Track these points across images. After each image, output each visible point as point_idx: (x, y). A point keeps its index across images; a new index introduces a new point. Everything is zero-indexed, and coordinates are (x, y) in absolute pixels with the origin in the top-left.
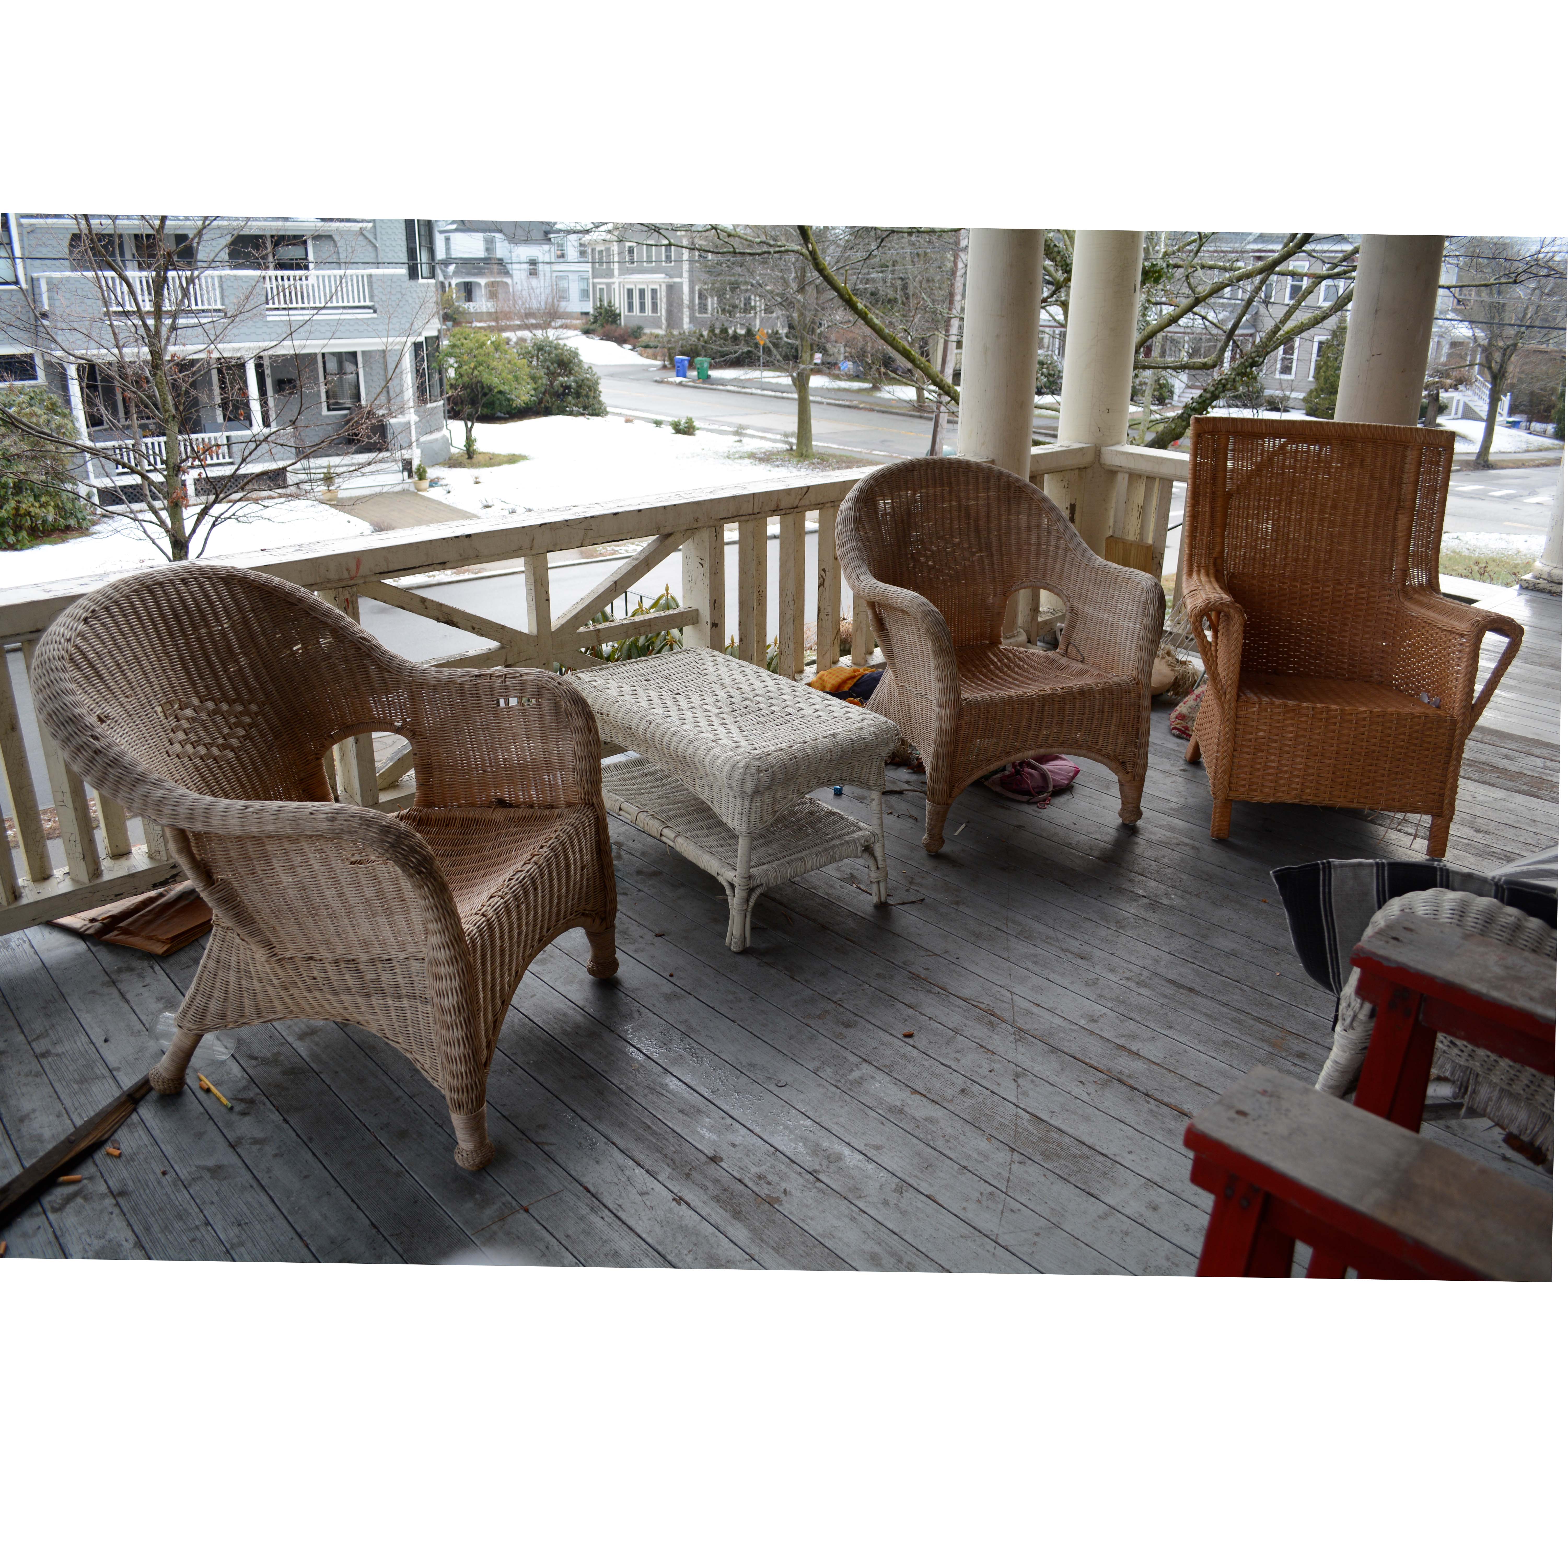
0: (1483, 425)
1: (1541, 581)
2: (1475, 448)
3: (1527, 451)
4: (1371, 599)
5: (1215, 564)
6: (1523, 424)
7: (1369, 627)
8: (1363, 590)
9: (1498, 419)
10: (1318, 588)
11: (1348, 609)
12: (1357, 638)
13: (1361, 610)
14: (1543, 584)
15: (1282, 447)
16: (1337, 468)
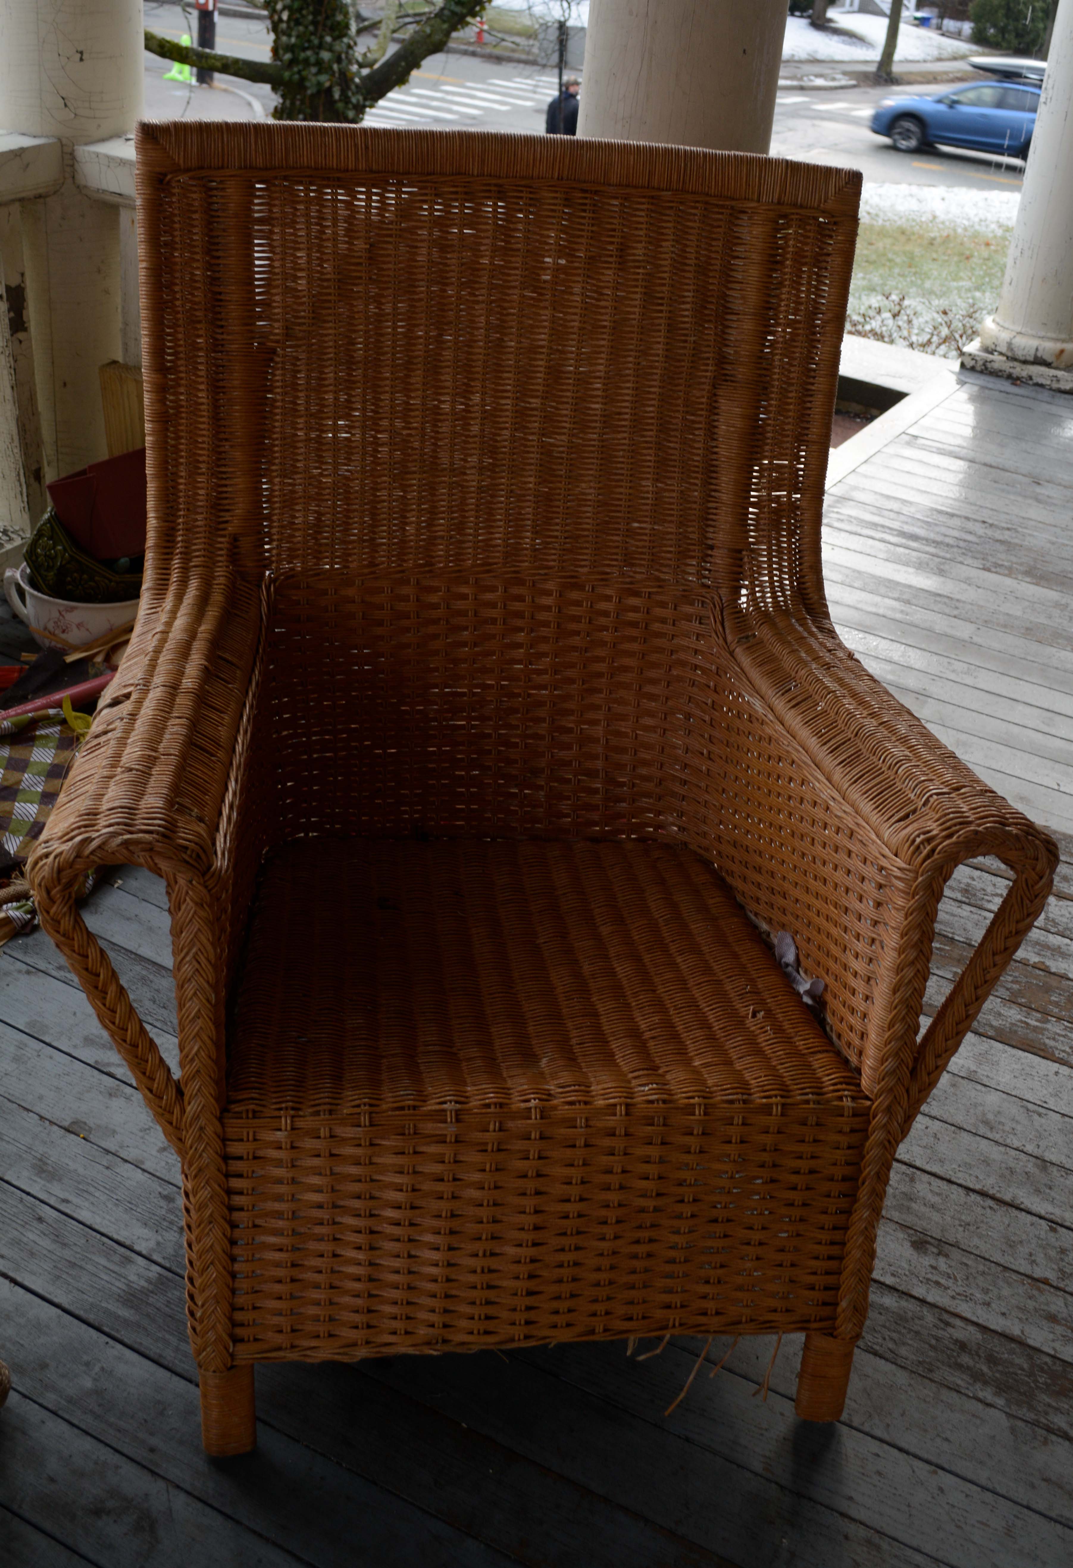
0: (885, 22)
1: (996, 357)
2: (876, 55)
3: (939, 60)
4: (656, 626)
5: (234, 557)
6: (934, 21)
7: (652, 697)
8: (633, 601)
9: (905, 14)
10: (520, 598)
11: (600, 652)
12: (624, 727)
13: (631, 654)
14: (998, 362)
15: (405, 211)
16: (558, 269)
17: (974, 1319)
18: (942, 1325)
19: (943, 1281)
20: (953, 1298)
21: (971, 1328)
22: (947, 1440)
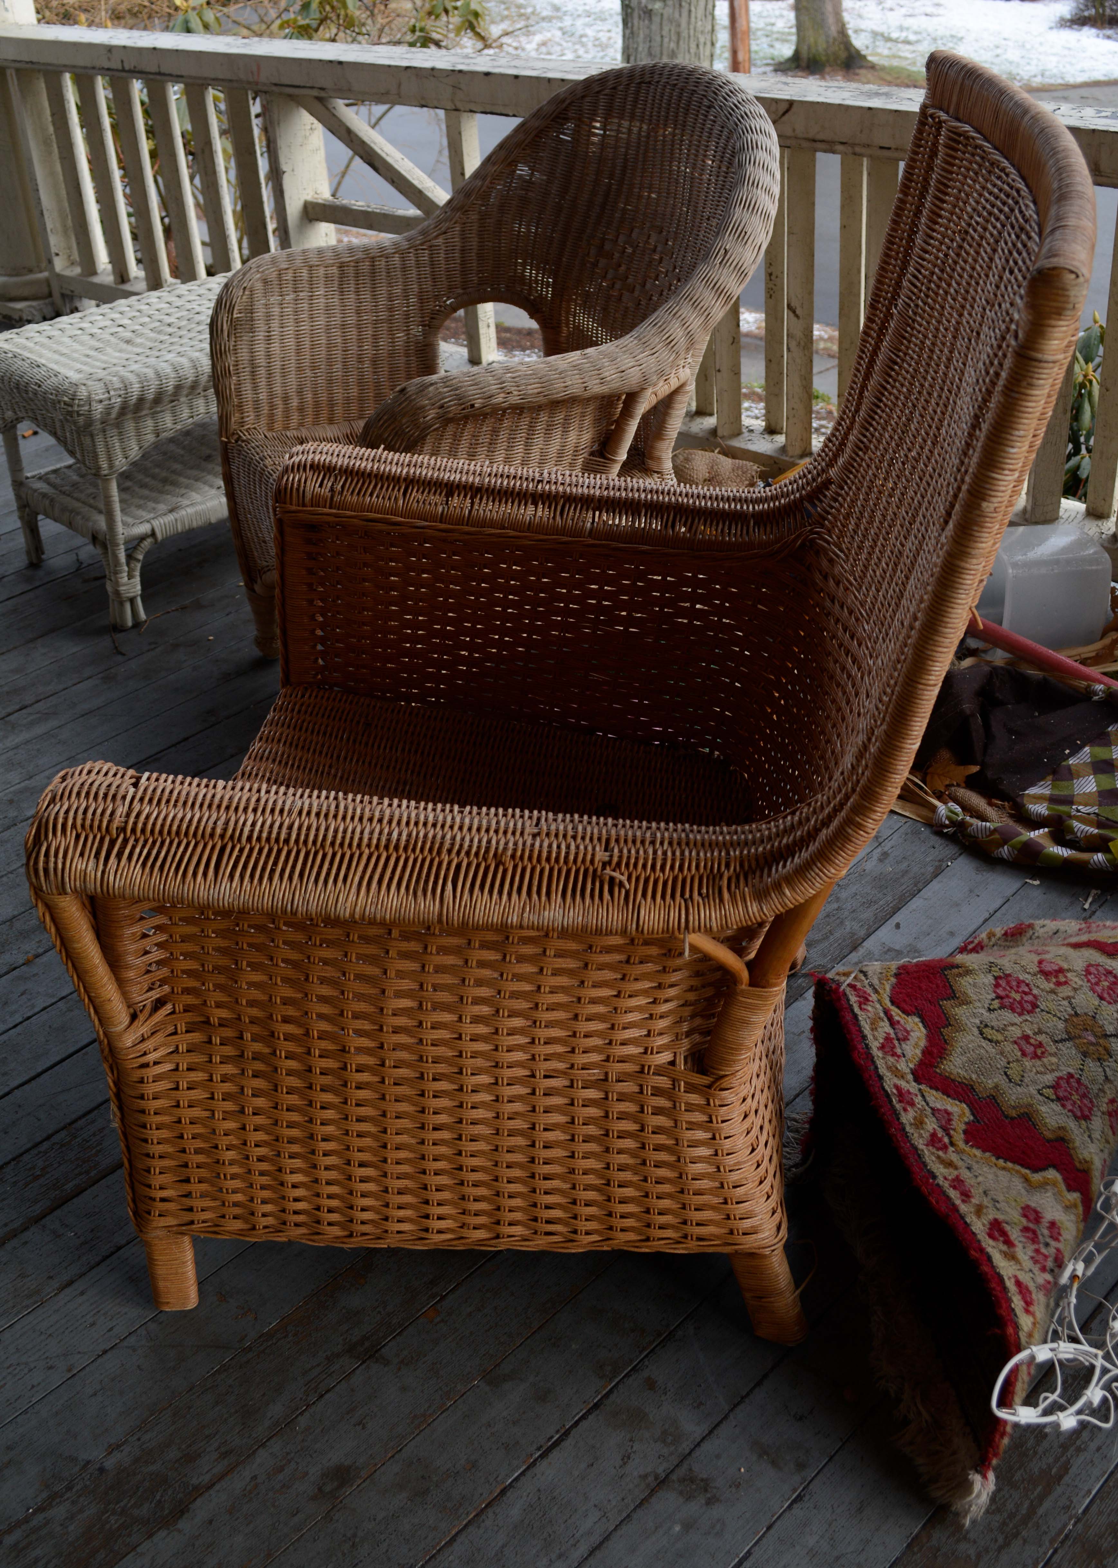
17: (217, 1487)
18: (223, 1450)
19: (280, 1477)
20: (255, 1477)
21: (207, 1478)
22: (95, 1394)
